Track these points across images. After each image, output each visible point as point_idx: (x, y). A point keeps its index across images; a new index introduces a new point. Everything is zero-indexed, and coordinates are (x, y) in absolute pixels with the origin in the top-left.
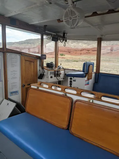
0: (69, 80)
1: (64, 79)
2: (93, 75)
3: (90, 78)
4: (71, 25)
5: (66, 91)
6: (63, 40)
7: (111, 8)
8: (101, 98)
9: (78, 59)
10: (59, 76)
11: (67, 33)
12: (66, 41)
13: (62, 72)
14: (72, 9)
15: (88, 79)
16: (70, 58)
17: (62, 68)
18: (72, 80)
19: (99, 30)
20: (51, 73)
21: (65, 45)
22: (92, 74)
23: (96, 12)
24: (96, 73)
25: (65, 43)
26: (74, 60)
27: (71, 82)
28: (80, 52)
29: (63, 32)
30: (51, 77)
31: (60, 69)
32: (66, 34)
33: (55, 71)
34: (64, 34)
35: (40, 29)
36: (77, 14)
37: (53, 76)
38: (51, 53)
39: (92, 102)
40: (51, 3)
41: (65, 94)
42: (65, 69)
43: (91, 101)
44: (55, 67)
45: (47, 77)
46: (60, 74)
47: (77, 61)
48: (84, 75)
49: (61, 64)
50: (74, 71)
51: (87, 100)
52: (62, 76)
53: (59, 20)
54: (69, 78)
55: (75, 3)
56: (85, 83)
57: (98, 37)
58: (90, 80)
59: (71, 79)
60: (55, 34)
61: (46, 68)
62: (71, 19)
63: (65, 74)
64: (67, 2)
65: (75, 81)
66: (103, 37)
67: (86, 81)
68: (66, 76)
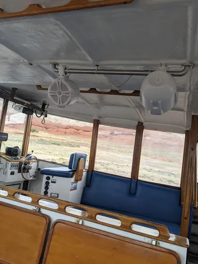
0: (44, 180)
1: (35, 177)
2: (84, 174)
3: (79, 179)
4: (60, 103)
5: (40, 204)
6: (42, 114)
7: (115, 88)
8: (95, 217)
9: (61, 141)
10: (28, 172)
11: (48, 105)
12: (46, 116)
13: (33, 165)
14: (64, 82)
15: (76, 181)
16: (47, 137)
17: (34, 159)
18: (50, 181)
19: (96, 109)
20: (12, 166)
21: (43, 122)
22: (82, 171)
23: (95, 89)
24: (88, 172)
25: (44, 118)
26: (53, 142)
27: (47, 183)
28: (64, 130)
29: (42, 102)
30: (12, 173)
31: (31, 159)
32: (46, 106)
33: (21, 163)
34: (44, 105)
35: (4, 91)
36: (70, 89)
37: (16, 171)
38: (13, 126)
39: (82, 224)
40: (31, 64)
41: (38, 209)
42: (38, 161)
43: (80, 223)
44: (22, 155)
45: (5, 173)
46: (30, 168)
47: (58, 145)
48: (71, 173)
49: (33, 151)
50: (54, 165)
51: (74, 220)
52: (32, 172)
53: (40, 86)
54: (45, 176)
55: (68, 74)
56: (70, 186)
57: (94, 118)
58: (79, 182)
59: (48, 178)
60: (30, 103)
61: (4, 156)
62: (60, 94)
63: (39, 169)
64: (56, 70)
65: (55, 182)
66: (101, 120)
67: (72, 183)
68: (40, 172)
